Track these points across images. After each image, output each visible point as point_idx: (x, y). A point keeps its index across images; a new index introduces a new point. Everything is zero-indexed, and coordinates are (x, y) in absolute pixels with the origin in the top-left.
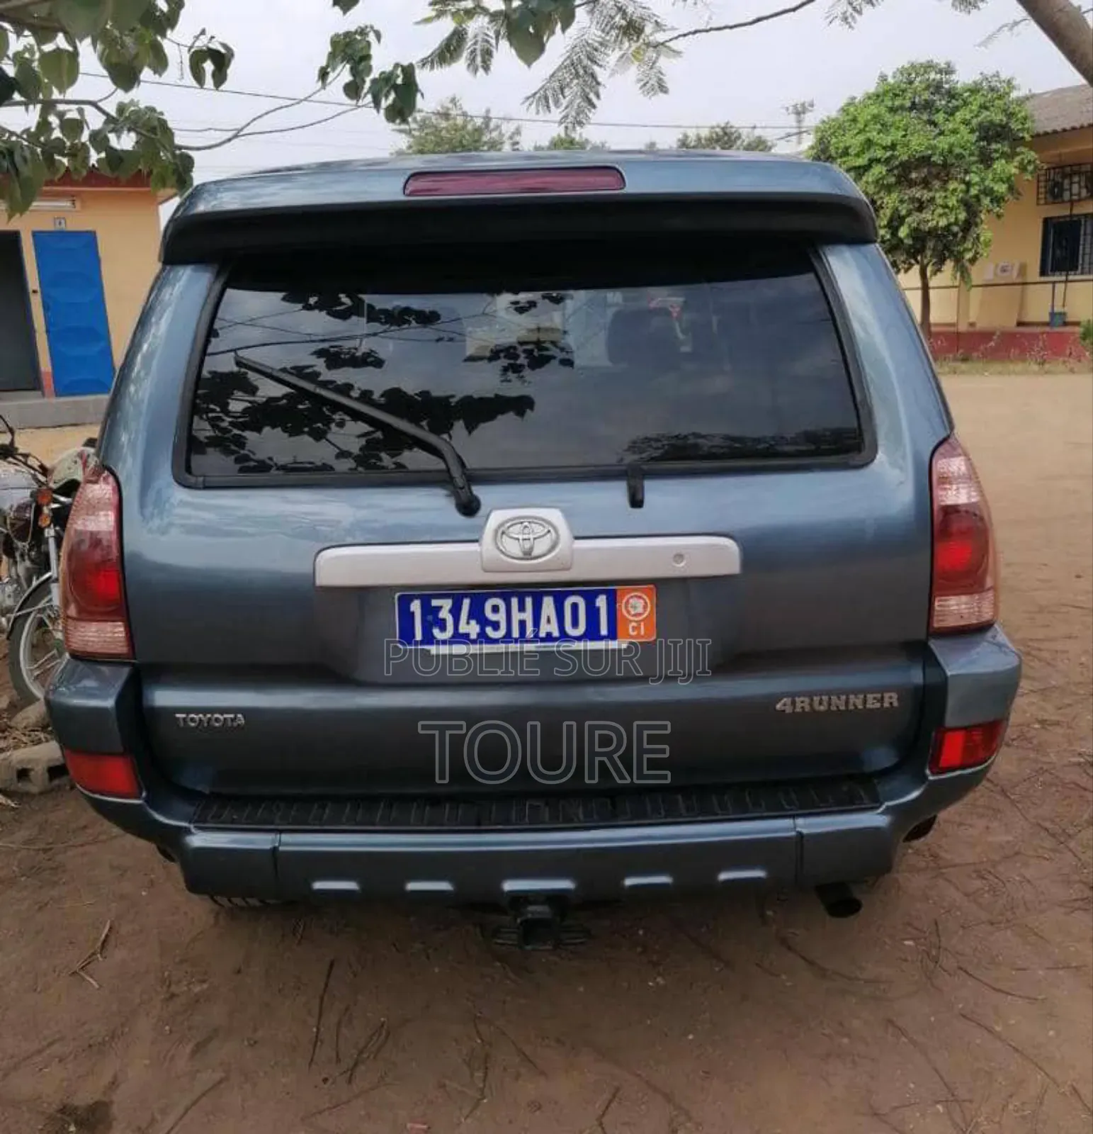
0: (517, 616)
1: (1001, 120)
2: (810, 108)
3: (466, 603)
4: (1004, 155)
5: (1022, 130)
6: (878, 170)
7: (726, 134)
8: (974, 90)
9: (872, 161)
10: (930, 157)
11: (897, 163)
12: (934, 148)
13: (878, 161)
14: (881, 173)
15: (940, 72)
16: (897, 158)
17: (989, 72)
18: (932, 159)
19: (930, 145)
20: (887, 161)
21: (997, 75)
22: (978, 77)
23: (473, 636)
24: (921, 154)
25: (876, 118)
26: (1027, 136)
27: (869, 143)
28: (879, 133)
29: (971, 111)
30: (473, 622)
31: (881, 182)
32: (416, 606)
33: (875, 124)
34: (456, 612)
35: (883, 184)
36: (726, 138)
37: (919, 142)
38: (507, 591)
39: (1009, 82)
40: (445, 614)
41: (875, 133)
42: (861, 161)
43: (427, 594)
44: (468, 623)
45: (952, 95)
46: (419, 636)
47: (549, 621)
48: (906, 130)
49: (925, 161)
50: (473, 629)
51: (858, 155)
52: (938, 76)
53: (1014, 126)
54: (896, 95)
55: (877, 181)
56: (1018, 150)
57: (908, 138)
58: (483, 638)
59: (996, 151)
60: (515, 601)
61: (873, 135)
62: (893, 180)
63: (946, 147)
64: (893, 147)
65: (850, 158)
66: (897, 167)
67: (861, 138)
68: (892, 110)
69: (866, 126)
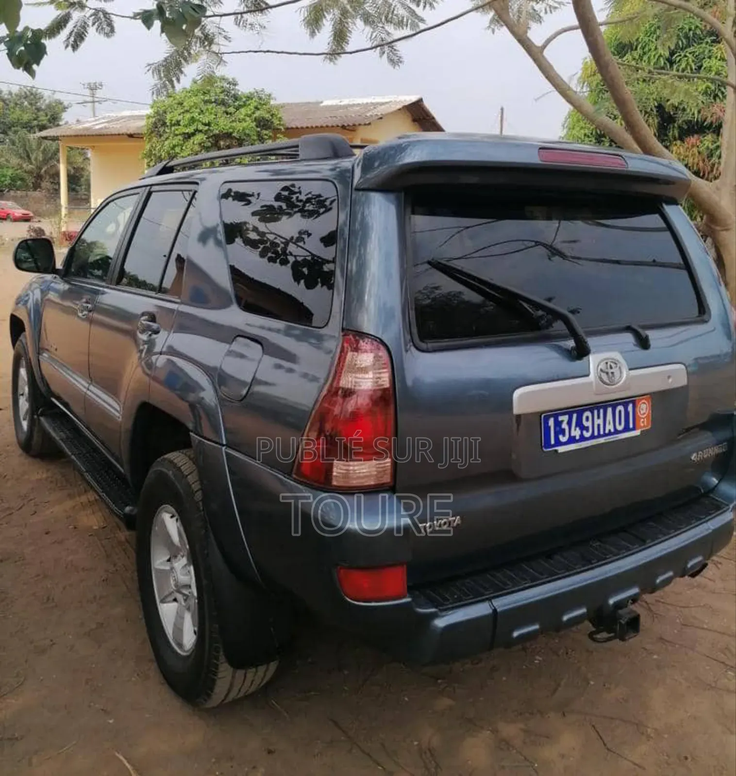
0: (597, 422)
1: (268, 117)
2: (100, 87)
3: (575, 416)
4: (270, 137)
5: (280, 124)
6: (199, 137)
7: (32, 94)
8: (249, 98)
9: (197, 131)
10: (231, 133)
11: (211, 134)
12: (234, 129)
13: (201, 131)
14: (202, 139)
15: (229, 83)
16: (212, 131)
17: (259, 88)
18: (233, 135)
19: (231, 126)
20: (206, 132)
21: (263, 90)
22: (252, 90)
23: (578, 438)
24: (226, 131)
25: (196, 105)
26: (282, 127)
27: (193, 120)
28: (199, 114)
29: (251, 110)
30: (578, 429)
31: (202, 145)
32: (551, 422)
33: (196, 108)
34: (569, 423)
35: (204, 146)
36: (32, 97)
37: (223, 124)
38: (593, 407)
39: (270, 95)
40: (565, 426)
41: (197, 114)
42: (190, 130)
43: (556, 414)
44: (575, 430)
45: (236, 98)
46: (553, 442)
47: (609, 423)
48: (216, 115)
49: (228, 135)
50: (576, 433)
51: (186, 126)
52: (228, 86)
53: (276, 122)
54: (205, 93)
55: (200, 144)
56: (278, 135)
57: (218, 120)
58: (582, 438)
59: (266, 135)
60: (596, 412)
61: (196, 115)
62: (209, 144)
63: (241, 128)
64: (209, 124)
65: (180, 127)
66: (212, 136)
67: (188, 116)
68: (206, 102)
69: (190, 109)
